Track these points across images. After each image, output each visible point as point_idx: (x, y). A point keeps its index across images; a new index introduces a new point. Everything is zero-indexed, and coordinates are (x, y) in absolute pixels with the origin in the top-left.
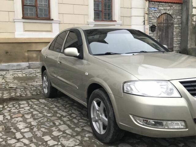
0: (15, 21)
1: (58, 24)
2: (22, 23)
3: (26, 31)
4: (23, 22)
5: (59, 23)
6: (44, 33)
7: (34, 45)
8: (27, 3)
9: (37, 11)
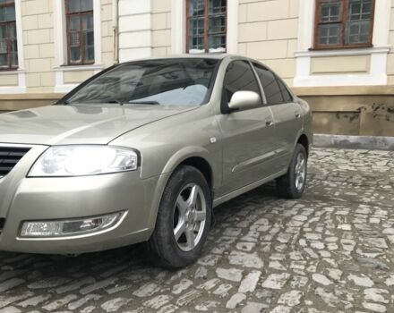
0: (297, 55)
1: (385, 55)
2: (309, 59)
3: (315, 73)
4: (312, 57)
5: (388, 53)
6: (350, 76)
7: (325, 101)
8: (327, 19)
9: (343, 31)
